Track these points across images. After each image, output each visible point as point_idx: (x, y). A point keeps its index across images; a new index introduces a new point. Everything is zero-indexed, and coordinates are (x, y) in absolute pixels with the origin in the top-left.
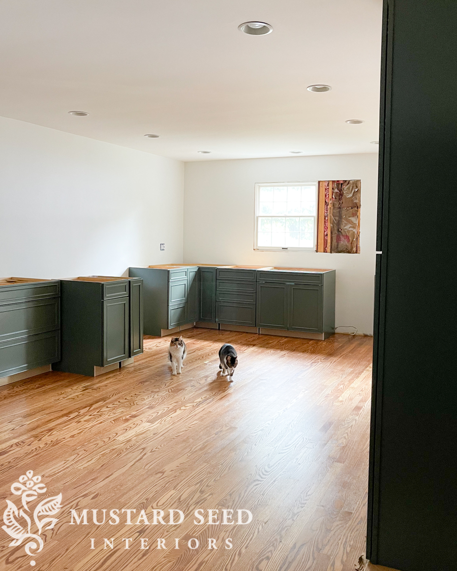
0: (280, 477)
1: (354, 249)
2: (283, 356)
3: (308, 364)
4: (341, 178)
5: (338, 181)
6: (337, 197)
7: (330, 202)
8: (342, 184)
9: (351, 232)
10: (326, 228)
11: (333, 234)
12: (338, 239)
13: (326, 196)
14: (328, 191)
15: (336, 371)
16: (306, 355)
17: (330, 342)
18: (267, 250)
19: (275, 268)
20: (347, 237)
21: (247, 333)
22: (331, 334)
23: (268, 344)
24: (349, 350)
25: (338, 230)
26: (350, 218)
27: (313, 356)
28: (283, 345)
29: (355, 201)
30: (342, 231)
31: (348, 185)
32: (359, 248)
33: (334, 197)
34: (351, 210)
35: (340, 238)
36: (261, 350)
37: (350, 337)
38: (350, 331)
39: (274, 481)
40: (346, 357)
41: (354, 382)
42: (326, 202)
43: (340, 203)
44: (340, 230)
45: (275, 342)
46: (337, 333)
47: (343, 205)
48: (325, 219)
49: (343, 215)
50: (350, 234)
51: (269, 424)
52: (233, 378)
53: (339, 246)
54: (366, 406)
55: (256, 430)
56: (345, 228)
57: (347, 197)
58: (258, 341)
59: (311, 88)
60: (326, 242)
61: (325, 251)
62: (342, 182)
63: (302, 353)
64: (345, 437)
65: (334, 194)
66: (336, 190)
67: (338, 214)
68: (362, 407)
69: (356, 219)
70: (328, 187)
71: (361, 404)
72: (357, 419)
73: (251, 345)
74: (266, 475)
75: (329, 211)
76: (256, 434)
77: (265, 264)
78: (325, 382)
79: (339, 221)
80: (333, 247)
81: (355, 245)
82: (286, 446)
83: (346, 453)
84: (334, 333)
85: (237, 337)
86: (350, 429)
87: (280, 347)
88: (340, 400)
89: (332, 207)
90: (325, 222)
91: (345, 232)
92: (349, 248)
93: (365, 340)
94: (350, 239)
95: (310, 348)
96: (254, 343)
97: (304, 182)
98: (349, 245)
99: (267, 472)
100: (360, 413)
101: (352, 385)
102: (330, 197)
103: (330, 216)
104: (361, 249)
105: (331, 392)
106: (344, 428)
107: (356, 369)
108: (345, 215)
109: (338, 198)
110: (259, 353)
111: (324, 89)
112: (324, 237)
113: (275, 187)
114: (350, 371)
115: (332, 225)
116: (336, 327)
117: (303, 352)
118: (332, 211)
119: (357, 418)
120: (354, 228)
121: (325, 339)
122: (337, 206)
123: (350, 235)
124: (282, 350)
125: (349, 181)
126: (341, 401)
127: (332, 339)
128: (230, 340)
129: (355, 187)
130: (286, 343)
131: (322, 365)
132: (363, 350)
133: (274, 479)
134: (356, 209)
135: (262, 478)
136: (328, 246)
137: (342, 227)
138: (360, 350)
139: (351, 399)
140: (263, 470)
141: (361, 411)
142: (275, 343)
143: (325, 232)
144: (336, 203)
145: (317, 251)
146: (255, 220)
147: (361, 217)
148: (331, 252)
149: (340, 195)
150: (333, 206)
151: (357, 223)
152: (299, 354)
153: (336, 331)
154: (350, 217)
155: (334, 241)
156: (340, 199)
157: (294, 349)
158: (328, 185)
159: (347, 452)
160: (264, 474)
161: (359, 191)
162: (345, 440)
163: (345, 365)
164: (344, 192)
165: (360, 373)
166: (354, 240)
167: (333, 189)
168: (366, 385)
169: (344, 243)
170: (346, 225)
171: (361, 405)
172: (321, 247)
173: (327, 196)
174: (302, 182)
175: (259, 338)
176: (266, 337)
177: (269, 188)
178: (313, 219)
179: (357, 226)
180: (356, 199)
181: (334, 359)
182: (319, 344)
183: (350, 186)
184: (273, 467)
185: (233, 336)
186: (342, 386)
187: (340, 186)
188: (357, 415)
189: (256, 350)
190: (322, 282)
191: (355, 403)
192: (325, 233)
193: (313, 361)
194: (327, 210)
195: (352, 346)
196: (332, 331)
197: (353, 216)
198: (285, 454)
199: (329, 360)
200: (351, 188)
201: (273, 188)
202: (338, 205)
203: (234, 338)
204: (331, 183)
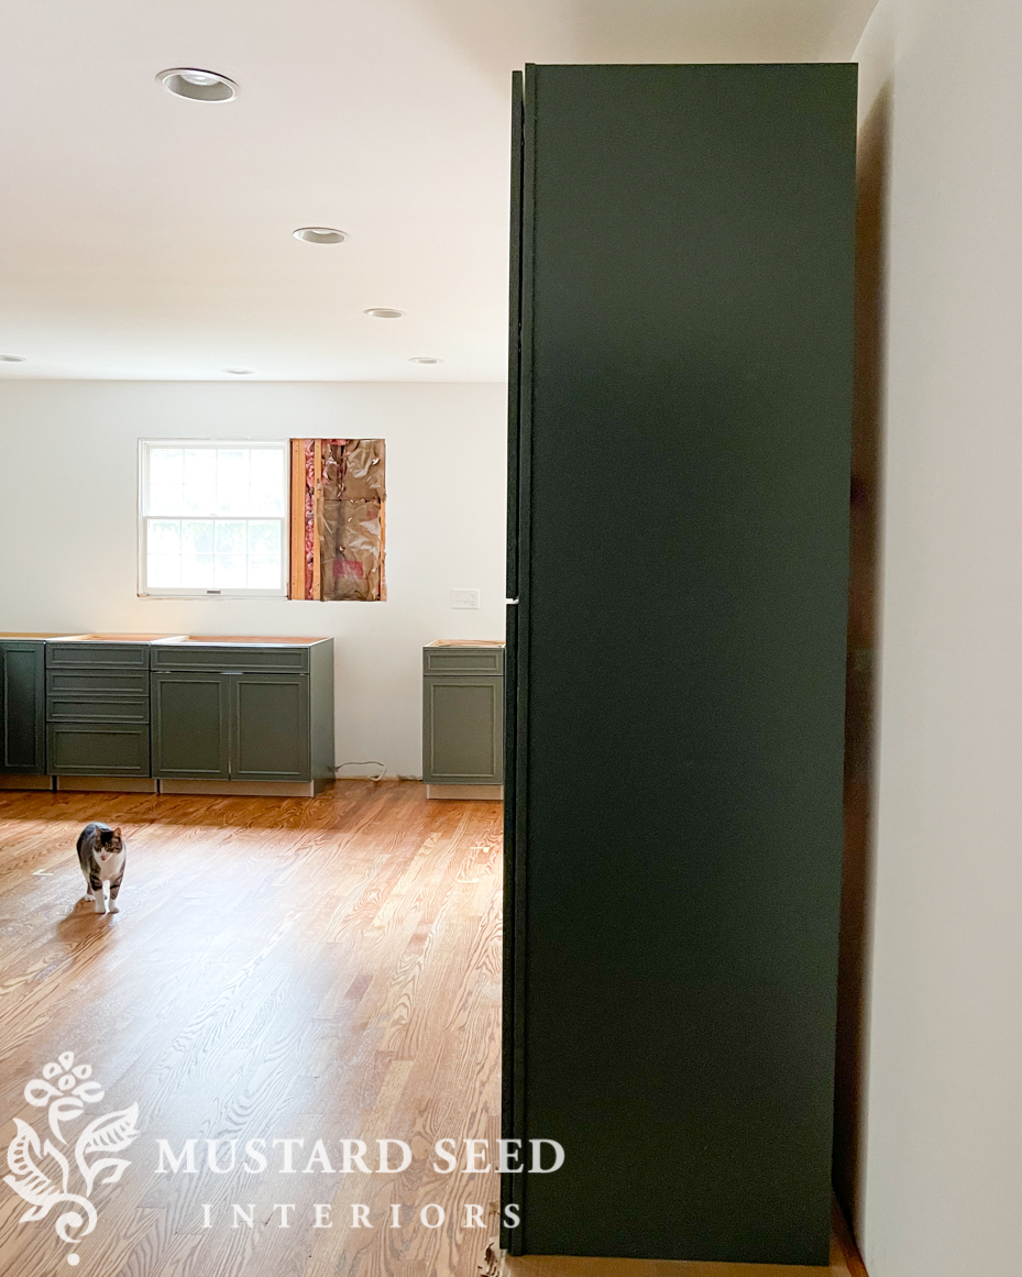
0: (278, 1113)
1: (374, 592)
2: (227, 840)
3: (291, 853)
4: (342, 434)
5: (334, 440)
6: (332, 477)
7: (317, 487)
8: (343, 447)
9: (365, 555)
10: (309, 544)
11: (326, 557)
12: (338, 570)
13: (307, 473)
14: (312, 461)
15: (354, 862)
16: (278, 834)
17: (328, 800)
18: (170, 597)
19: (191, 638)
20: (357, 565)
21: (129, 793)
22: (328, 784)
23: (185, 815)
24: (372, 814)
25: (337, 549)
26: (362, 524)
27: (297, 834)
28: (222, 814)
29: (372, 486)
30: (345, 552)
31: (358, 450)
32: (385, 589)
33: (325, 475)
34: (365, 506)
35: (341, 566)
36: (171, 830)
37: (371, 785)
38: (368, 772)
39: (267, 1126)
40: (369, 830)
41: (399, 883)
42: (307, 486)
43: (339, 490)
44: (341, 549)
45: (200, 809)
46: (339, 780)
47: (347, 493)
48: (307, 524)
49: (346, 515)
50: (364, 557)
51: (227, 998)
52: (117, 903)
53: (340, 585)
54: (434, 932)
55: (199, 1017)
56: (352, 544)
57: (356, 476)
58: (160, 811)
59: (303, 232)
60: (309, 575)
61: (308, 597)
62: (343, 443)
63: (269, 831)
64: (404, 1004)
65: (326, 469)
66: (331, 461)
67: (335, 514)
68: (426, 936)
69: (377, 526)
70: (312, 454)
71: (423, 930)
72: (422, 962)
73: (144, 821)
74: (244, 1116)
75: (315, 507)
76: (202, 1024)
77: (168, 629)
78: (335, 890)
79: (338, 529)
80: (326, 589)
81: (376, 582)
82: (278, 1043)
83: (414, 1038)
84: (332, 781)
85: (105, 805)
86: (410, 985)
87: (217, 820)
88: (376, 925)
89: (322, 499)
90: (306, 531)
91: (353, 553)
92: (363, 589)
93: (401, 789)
94: (364, 569)
95: (286, 816)
96: (151, 817)
97: (256, 440)
98: (362, 582)
99: (246, 1108)
100: (425, 947)
101: (396, 890)
102: (318, 475)
103: (319, 519)
104: (388, 591)
105: (354, 910)
106: (398, 983)
107: (398, 853)
108: (353, 516)
109: (334, 478)
110: (169, 838)
111: (332, 237)
112: (306, 566)
113: (187, 450)
114: (384, 861)
115: (323, 539)
116: (337, 765)
117: (271, 827)
118: (321, 507)
119: (421, 959)
120: (372, 544)
121: (315, 792)
122: (333, 496)
123: (363, 559)
124: (221, 826)
125: (359, 440)
126: (380, 928)
127: (331, 792)
128: (90, 812)
129: (372, 455)
130: (229, 808)
131: (320, 853)
132: (403, 812)
133: (266, 1121)
134: (375, 502)
135: (236, 1124)
136: (314, 585)
137: (345, 542)
138: (397, 813)
139: (400, 921)
140: (236, 1106)
141: (427, 943)
142: (202, 811)
143: (306, 553)
144: (331, 489)
145: (289, 597)
146: (140, 526)
147: (388, 521)
148: (322, 599)
149: (340, 472)
150: (325, 495)
151: (378, 533)
152: (263, 834)
153: (338, 775)
154: (362, 520)
155: (329, 573)
156: (340, 481)
157: (249, 823)
158: (312, 450)
159: (415, 1035)
160: (239, 1115)
161: (381, 464)
162: (405, 1011)
163: (371, 847)
164: (349, 466)
165: (408, 862)
166: (374, 570)
167: (323, 457)
168: (426, 886)
169: (350, 577)
170: (355, 537)
171: (424, 932)
172: (300, 588)
173: (311, 474)
174: (251, 440)
175: (158, 805)
176: (179, 801)
177: (171, 451)
178: (278, 523)
179: (377, 540)
180: (376, 482)
181: (343, 837)
182: (304, 807)
183: (361, 452)
184: (257, 1096)
185: (94, 805)
186: (374, 895)
187: (339, 450)
188: (420, 952)
189: (160, 832)
190: (306, 665)
191: (410, 928)
192: (308, 556)
193: (298, 846)
194: (311, 505)
195: (380, 804)
196: (329, 775)
197: (370, 519)
198: (278, 1061)
199: (334, 839)
200: (364, 456)
201: (181, 450)
202: (335, 493)
203: (99, 809)
204: (318, 444)
